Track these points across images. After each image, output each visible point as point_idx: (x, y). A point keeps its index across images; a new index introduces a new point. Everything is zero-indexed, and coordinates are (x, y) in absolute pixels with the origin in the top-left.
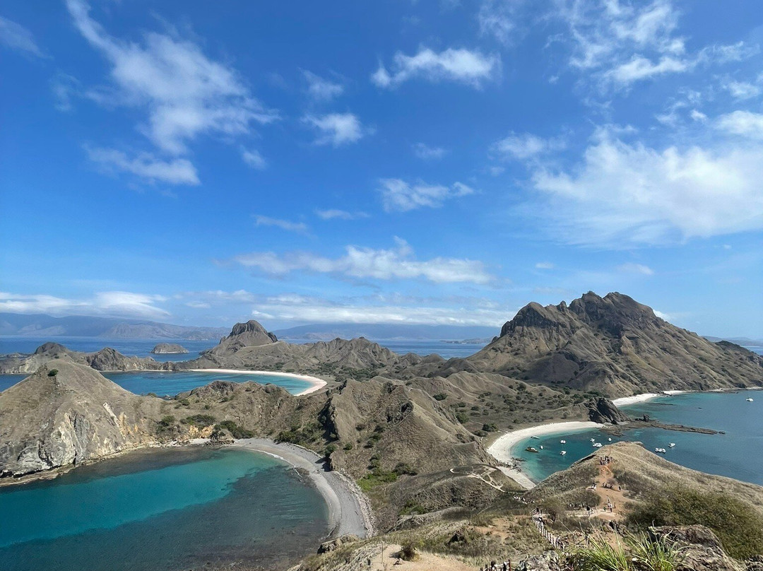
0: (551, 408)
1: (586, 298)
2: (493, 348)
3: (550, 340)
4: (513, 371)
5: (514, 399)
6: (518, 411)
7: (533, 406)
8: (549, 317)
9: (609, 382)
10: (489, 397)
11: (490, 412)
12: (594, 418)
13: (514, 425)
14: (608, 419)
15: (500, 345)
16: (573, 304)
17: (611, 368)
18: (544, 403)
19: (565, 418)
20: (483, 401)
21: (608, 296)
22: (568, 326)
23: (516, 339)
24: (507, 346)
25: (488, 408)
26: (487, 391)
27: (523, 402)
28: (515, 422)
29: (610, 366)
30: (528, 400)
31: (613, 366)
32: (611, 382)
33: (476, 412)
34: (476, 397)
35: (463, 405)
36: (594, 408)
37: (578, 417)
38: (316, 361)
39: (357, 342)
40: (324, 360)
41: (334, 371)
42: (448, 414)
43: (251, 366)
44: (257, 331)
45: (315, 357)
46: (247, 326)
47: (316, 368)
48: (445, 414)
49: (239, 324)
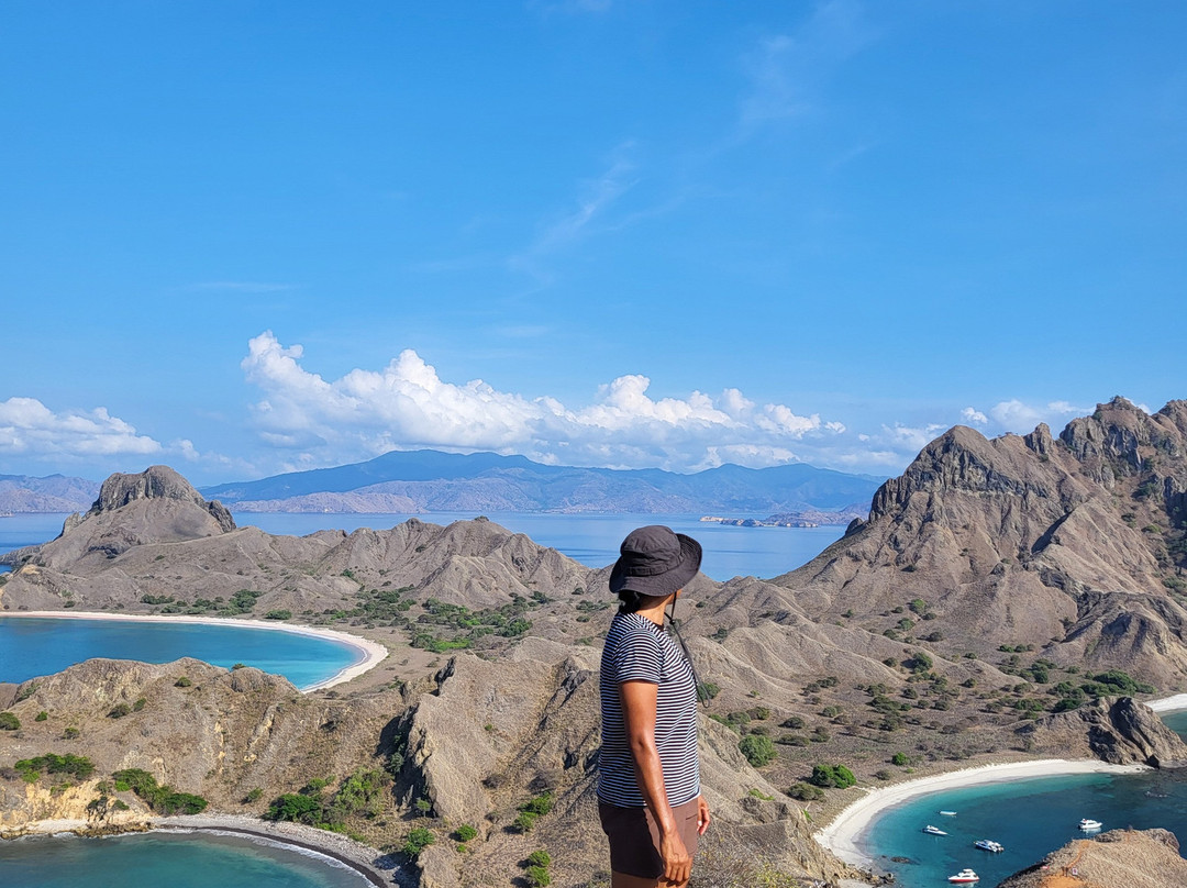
0: (994, 721)
1: (1107, 416)
2: (848, 554)
3: (1002, 530)
4: (899, 617)
5: (895, 697)
6: (904, 731)
7: (948, 717)
8: (1003, 466)
9: (1154, 650)
10: (829, 691)
11: (833, 731)
12: (1101, 745)
13: (892, 769)
14: (1137, 751)
15: (867, 545)
16: (1067, 435)
17: (1162, 613)
18: (974, 707)
19: (1026, 750)
20: (816, 701)
21: (1167, 411)
22: (1054, 494)
23: (909, 527)
24: (886, 548)
25: (824, 722)
26: (826, 675)
27: (921, 705)
28: (895, 761)
29: (1161, 607)
30: (932, 698)
31: (1166, 605)
32: (1160, 651)
33: (796, 733)
34: (794, 691)
35: (759, 714)
36: (1105, 724)
37: (1062, 749)
38: (349, 587)
39: (469, 532)
40: (375, 582)
41: (405, 614)
42: (720, 744)
43: (162, 600)
44: (175, 496)
45: (347, 574)
46: (143, 481)
47: (351, 606)
48: (714, 746)
49: (118, 477)
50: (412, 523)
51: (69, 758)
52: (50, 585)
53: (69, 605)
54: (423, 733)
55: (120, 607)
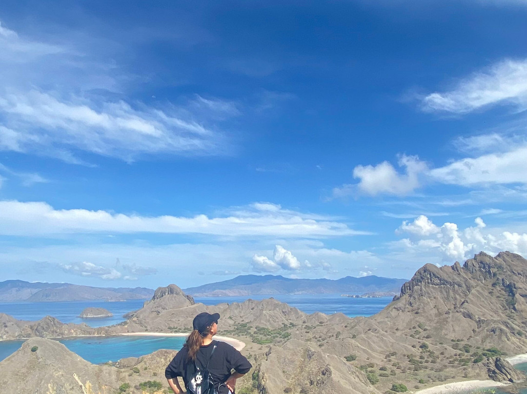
0: (453, 367)
1: (479, 258)
2: (394, 308)
3: (447, 298)
4: (415, 330)
5: (417, 358)
6: (422, 371)
7: (437, 366)
8: (445, 277)
9: (506, 339)
10: (394, 357)
11: (398, 371)
12: (492, 376)
13: (420, 385)
14: (505, 377)
15: (401, 304)
16: (466, 265)
17: (507, 327)
18: (446, 362)
19: (466, 377)
20: (390, 361)
21: (499, 256)
22: (464, 285)
23: (415, 298)
24: (407, 306)
25: (395, 368)
26: (392, 351)
27: (427, 362)
28: (420, 382)
29: (506, 324)
30: (430, 359)
31: (508, 323)
32: (508, 340)
33: (385, 372)
34: (383, 357)
35: (371, 366)
36: (493, 367)
37: (477, 377)
38: (231, 322)
39: (268, 303)
40: (239, 321)
41: (249, 331)
42: (360, 376)
43: (174, 328)
44: (177, 294)
45: (230, 318)
46: (167, 289)
47: (232, 328)
48: (358, 377)
49: (160, 288)
50: (250, 300)
51: (155, 382)
52: (141, 324)
53: (147, 330)
54: (263, 374)
55: (161, 331)
